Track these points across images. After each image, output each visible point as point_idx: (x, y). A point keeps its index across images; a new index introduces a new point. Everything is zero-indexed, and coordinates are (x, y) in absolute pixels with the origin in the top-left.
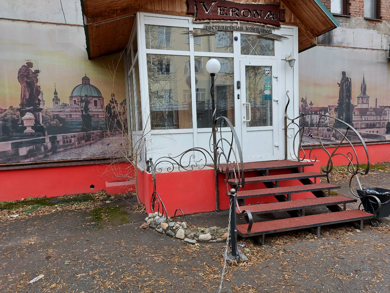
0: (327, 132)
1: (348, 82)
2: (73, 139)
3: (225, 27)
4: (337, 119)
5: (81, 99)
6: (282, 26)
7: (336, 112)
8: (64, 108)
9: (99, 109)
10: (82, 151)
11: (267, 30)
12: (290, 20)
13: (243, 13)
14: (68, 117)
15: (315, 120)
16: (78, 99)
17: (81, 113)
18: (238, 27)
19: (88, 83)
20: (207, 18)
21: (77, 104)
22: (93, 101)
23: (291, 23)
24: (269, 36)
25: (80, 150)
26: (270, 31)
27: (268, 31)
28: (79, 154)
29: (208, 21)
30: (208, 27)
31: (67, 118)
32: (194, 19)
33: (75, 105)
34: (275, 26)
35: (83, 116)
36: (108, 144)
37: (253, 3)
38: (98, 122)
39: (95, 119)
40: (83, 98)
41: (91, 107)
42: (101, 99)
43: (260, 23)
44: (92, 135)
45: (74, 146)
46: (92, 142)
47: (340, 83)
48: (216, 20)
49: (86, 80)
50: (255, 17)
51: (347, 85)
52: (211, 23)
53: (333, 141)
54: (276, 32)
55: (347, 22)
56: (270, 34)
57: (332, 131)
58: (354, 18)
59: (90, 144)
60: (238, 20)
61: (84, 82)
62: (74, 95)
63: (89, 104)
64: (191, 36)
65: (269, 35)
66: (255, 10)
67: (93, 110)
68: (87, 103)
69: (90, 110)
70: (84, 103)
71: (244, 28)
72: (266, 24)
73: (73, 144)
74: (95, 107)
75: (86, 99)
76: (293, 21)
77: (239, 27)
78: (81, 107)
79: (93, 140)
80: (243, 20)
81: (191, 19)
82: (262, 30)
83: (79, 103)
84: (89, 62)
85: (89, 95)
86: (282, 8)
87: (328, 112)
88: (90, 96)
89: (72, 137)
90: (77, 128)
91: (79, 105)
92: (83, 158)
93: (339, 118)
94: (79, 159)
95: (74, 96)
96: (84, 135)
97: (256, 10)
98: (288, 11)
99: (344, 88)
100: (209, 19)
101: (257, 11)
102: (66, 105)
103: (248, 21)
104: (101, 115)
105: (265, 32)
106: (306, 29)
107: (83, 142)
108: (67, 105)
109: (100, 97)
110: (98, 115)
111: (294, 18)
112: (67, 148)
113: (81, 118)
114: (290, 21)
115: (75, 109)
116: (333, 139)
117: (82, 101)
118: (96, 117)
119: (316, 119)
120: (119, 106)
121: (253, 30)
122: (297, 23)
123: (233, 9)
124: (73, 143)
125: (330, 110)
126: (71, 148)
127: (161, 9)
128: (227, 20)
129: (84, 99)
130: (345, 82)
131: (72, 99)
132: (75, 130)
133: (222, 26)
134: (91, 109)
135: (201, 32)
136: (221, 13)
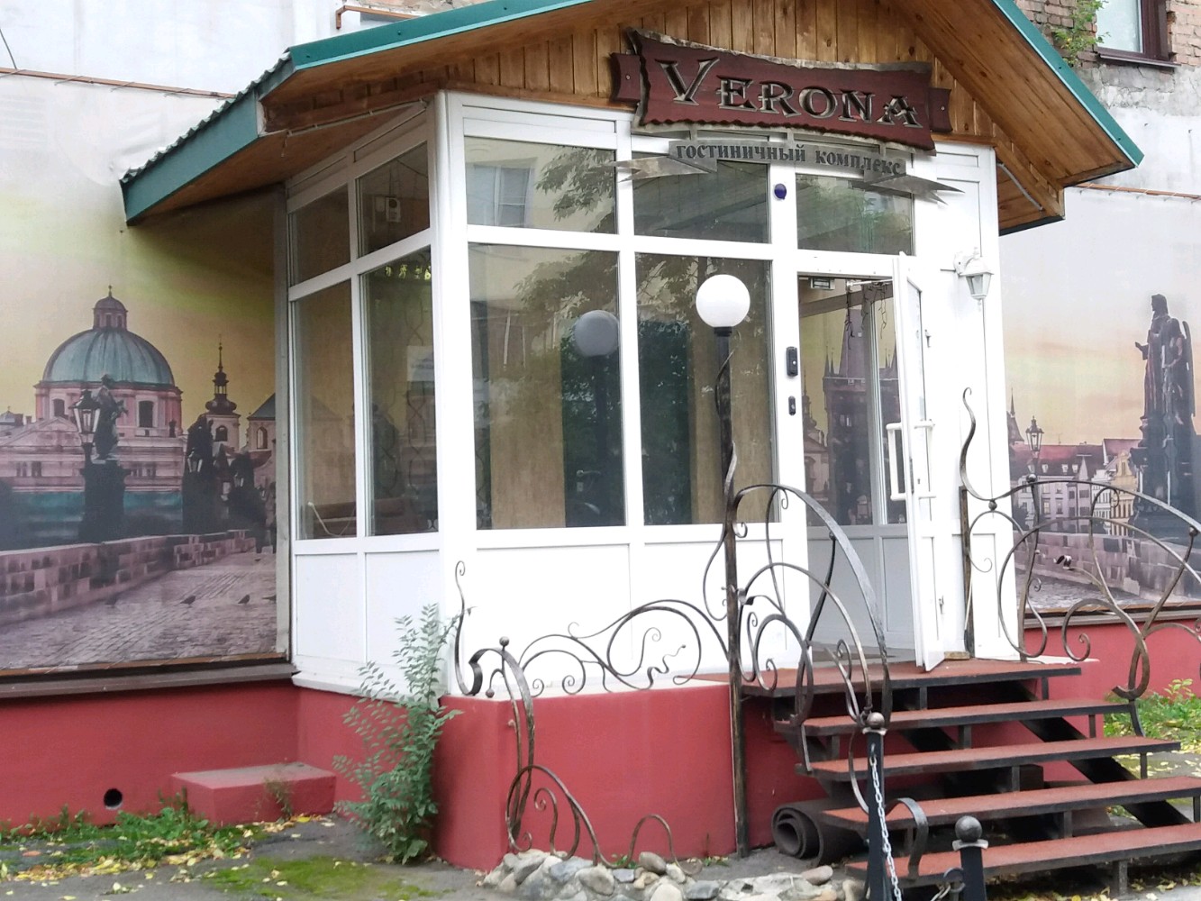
0: (1104, 552)
1: (1179, 340)
2: (40, 576)
3: (742, 150)
4: (1141, 494)
5: (87, 394)
6: (938, 147)
7: (1138, 467)
8: (8, 434)
9: (159, 438)
10: (75, 629)
11: (890, 163)
12: (966, 125)
13: (806, 99)
14: (25, 475)
15: (1053, 501)
16: (73, 395)
17: (80, 458)
18: (786, 152)
19: (120, 325)
20: (681, 118)
21: (66, 417)
22: (134, 407)
23: (968, 136)
24: (894, 183)
25: (68, 623)
26: (898, 165)
27: (891, 167)
28: (63, 647)
29: (683, 127)
30: (684, 151)
31: (21, 481)
32: (637, 119)
33: (58, 422)
34: (917, 146)
35: (88, 470)
36: (190, 600)
37: (840, 66)
38: (152, 496)
39: (138, 482)
40: (95, 393)
41: (128, 429)
42: (172, 394)
43: (866, 136)
44: (122, 558)
45: (41, 608)
46: (122, 587)
47: (1144, 343)
48: (714, 123)
49: (110, 314)
50: (847, 116)
51: (1173, 353)
52: (696, 136)
53: (1130, 595)
54: (919, 169)
55: (1162, 87)
56: (897, 175)
57: (1125, 550)
58: (1187, 71)
59: (112, 600)
60: (787, 126)
61: (103, 324)
62: (56, 377)
63: (119, 416)
64: (626, 180)
65: (895, 179)
66: (844, 92)
67: (133, 444)
68: (111, 411)
69: (120, 444)
70: (98, 413)
71: (810, 154)
72: (885, 140)
73: (42, 598)
74: (142, 432)
75: (106, 394)
76: (976, 130)
77: (791, 150)
78: (85, 432)
79: (124, 579)
80: (806, 127)
81: (623, 118)
82: (872, 162)
83: (76, 411)
84: (128, 238)
85: (119, 379)
86: (936, 82)
87: (1103, 468)
88: (125, 384)
89: (36, 565)
90: (61, 525)
91: (73, 420)
92: (79, 661)
93: (1149, 489)
94: (61, 668)
95: (55, 380)
96: (87, 557)
97: (849, 93)
98: (958, 93)
99: (1163, 366)
100: (689, 122)
101: (855, 94)
102: (18, 421)
103: (823, 130)
104: (167, 465)
105: (880, 169)
106: (1025, 161)
107: (83, 587)
108: (25, 421)
109: (166, 387)
110: (154, 466)
111: (982, 120)
112: (14, 616)
113: (82, 481)
114: (967, 129)
115: (59, 437)
116: (1129, 584)
117: (88, 405)
118: (145, 473)
119: (1059, 496)
120: (244, 424)
121: (839, 161)
122: (991, 137)
123: (772, 85)
124: (41, 593)
125: (1110, 460)
126: (31, 618)
127: (521, 81)
128: (750, 125)
129: (100, 395)
130: (1164, 340)
131: (47, 395)
132: (54, 533)
133: (732, 147)
134: (127, 440)
135: (661, 165)
136: (732, 102)
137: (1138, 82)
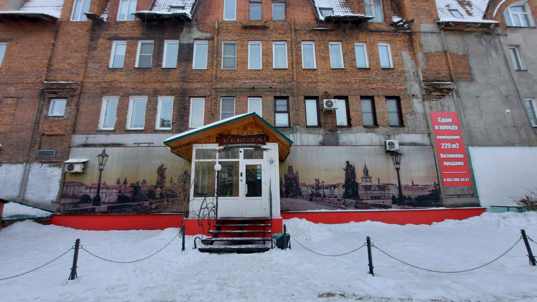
0: (337, 201)
1: (352, 168)
4: (345, 192)
6: (267, 144)
7: (344, 188)
8: (174, 185)
31: (175, 191)
33: (179, 184)
34: (263, 144)
43: (255, 143)
47: (345, 168)
48: (230, 144)
51: (351, 170)
54: (264, 147)
56: (260, 148)
57: (342, 201)
58: (354, 127)
60: (242, 143)
62: (180, 179)
64: (217, 152)
71: (245, 146)
72: (258, 143)
76: (274, 141)
77: (242, 146)
81: (217, 144)
82: (256, 147)
86: (267, 135)
93: (347, 191)
99: (349, 172)
100: (226, 144)
119: (328, 192)
121: (251, 147)
125: (338, 187)
130: (349, 168)
137: (344, 130)
